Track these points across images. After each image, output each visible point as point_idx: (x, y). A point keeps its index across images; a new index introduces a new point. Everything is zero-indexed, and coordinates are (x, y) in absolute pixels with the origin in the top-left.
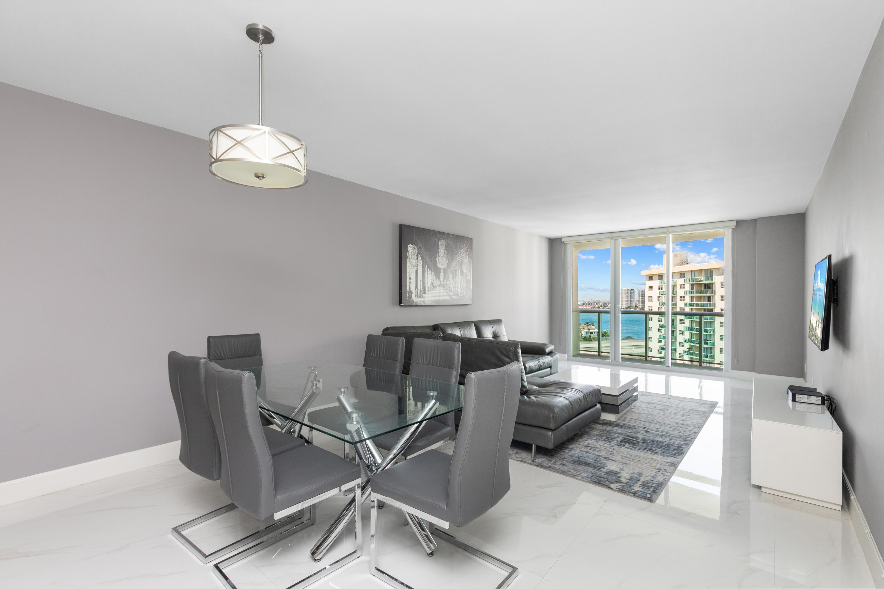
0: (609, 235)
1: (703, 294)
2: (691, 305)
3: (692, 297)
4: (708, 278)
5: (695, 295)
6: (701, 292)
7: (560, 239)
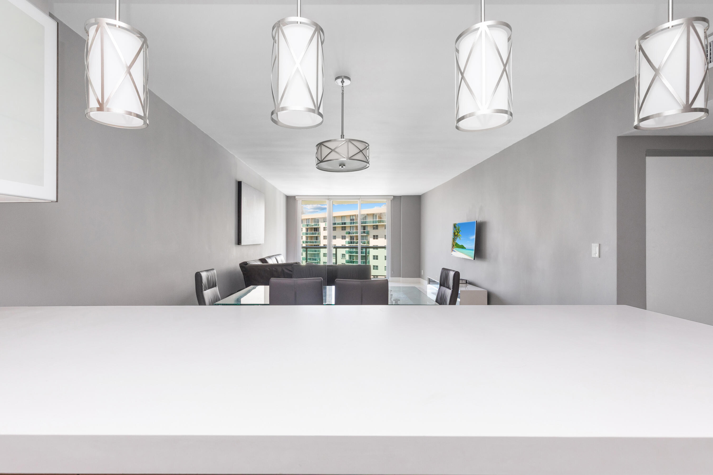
0: (327, 197)
1: (313, 235)
2: (307, 242)
3: (307, 237)
4: (316, 224)
5: (309, 235)
6: (313, 234)
7: (294, 197)
